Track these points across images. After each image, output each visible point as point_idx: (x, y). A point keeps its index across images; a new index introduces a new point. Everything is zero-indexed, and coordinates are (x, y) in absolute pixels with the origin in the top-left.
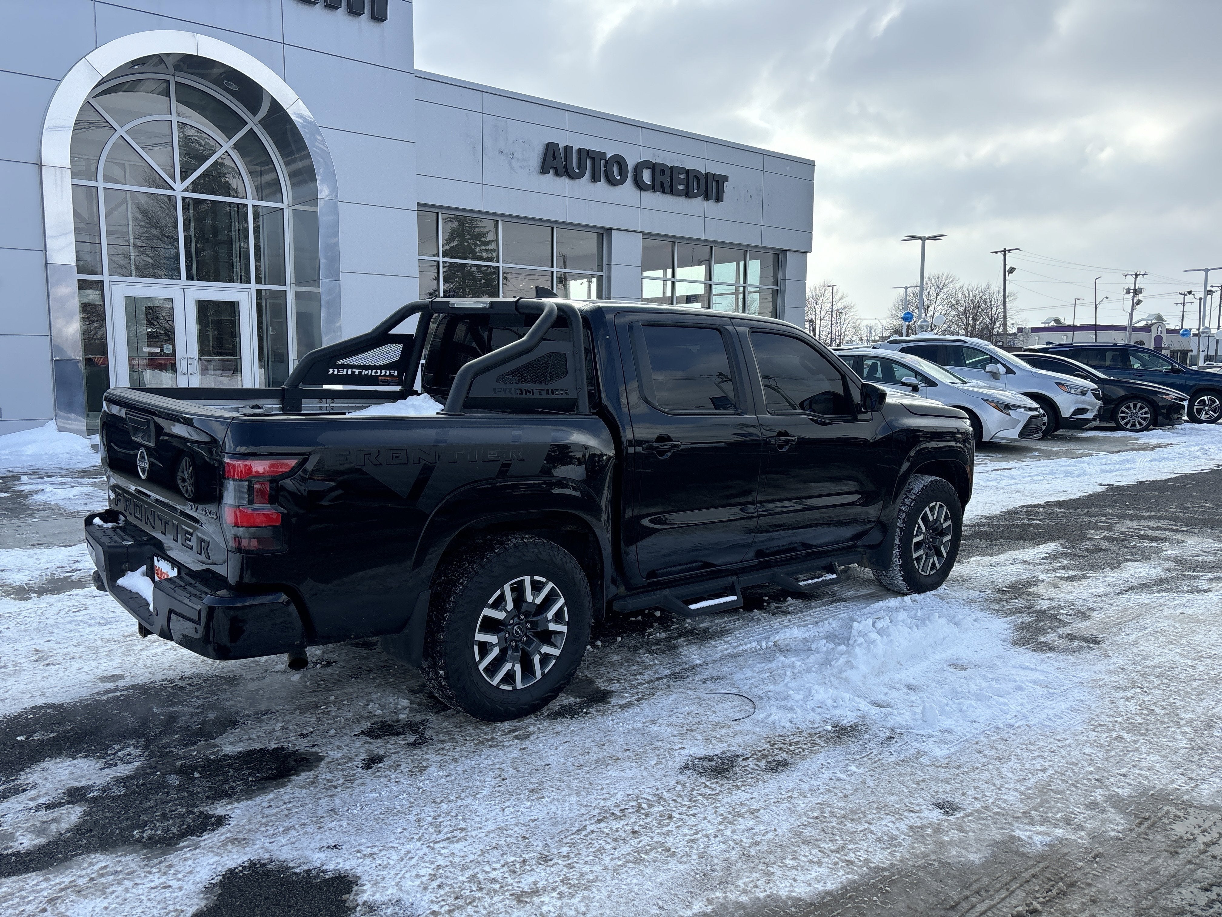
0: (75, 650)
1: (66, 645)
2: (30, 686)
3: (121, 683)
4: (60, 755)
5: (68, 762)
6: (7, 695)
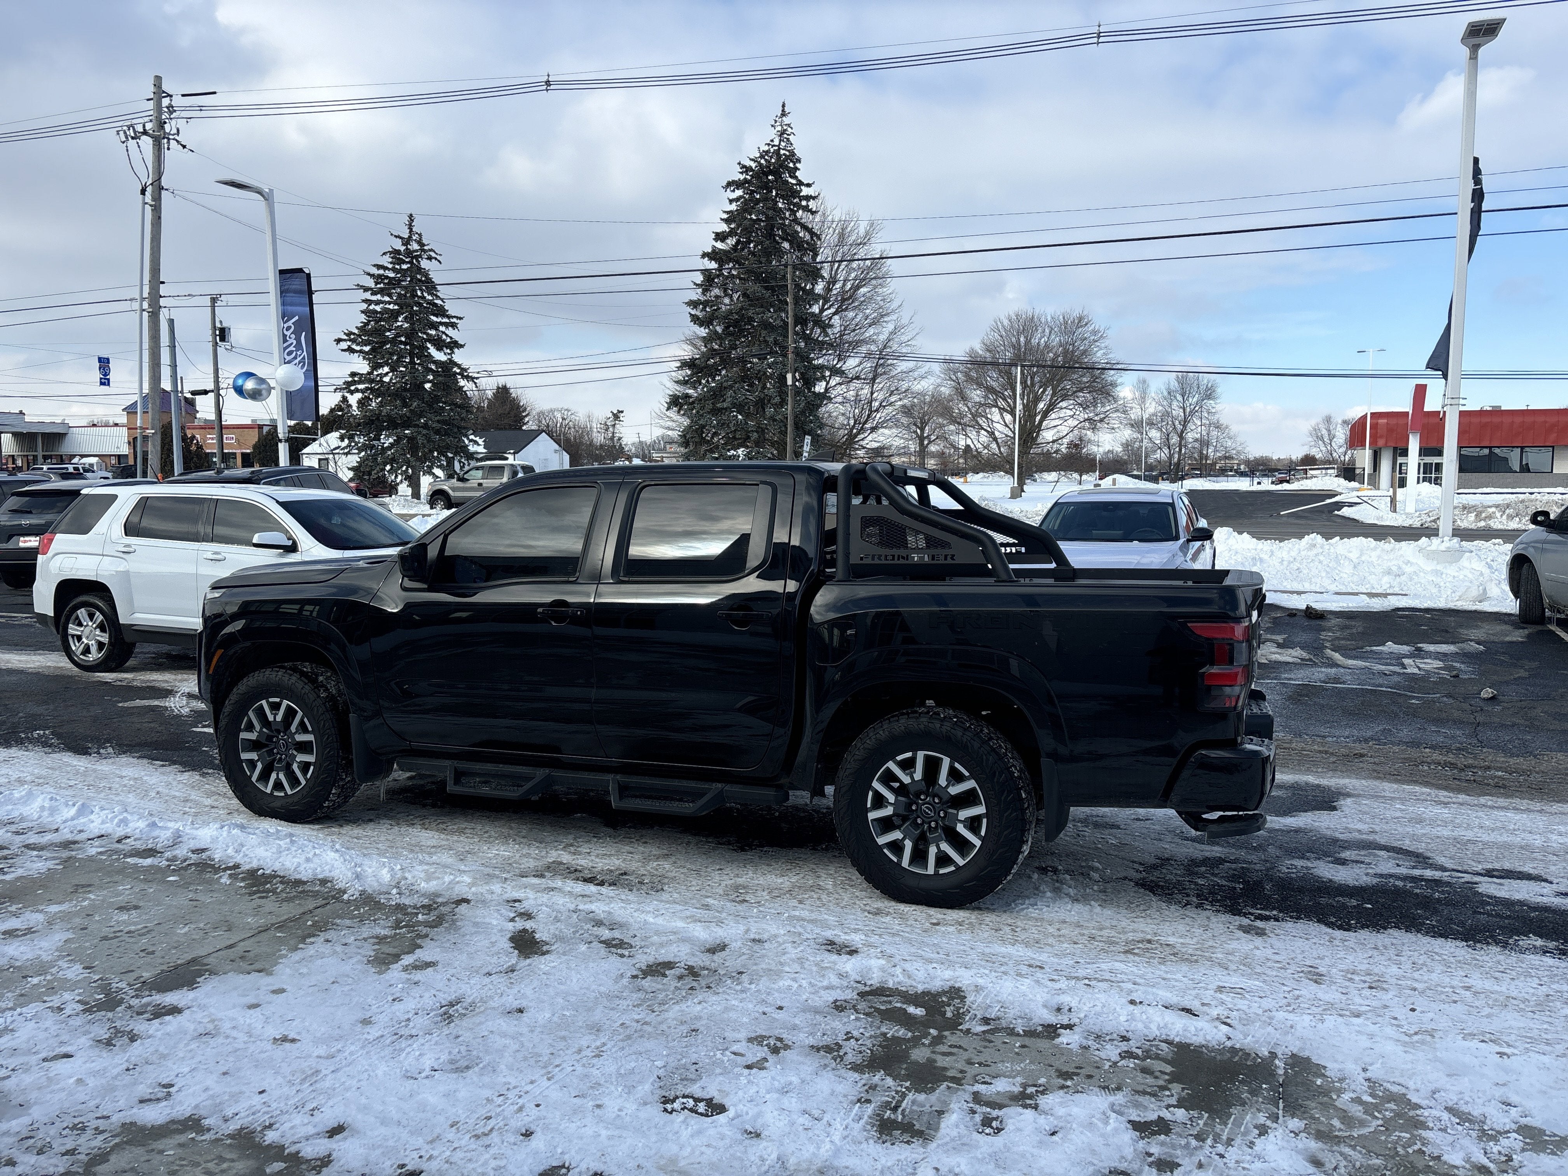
0: (1269, 972)
1: (1275, 979)
2: (1342, 954)
3: (1246, 921)
4: (1340, 885)
5: (1336, 879)
6: (1370, 953)
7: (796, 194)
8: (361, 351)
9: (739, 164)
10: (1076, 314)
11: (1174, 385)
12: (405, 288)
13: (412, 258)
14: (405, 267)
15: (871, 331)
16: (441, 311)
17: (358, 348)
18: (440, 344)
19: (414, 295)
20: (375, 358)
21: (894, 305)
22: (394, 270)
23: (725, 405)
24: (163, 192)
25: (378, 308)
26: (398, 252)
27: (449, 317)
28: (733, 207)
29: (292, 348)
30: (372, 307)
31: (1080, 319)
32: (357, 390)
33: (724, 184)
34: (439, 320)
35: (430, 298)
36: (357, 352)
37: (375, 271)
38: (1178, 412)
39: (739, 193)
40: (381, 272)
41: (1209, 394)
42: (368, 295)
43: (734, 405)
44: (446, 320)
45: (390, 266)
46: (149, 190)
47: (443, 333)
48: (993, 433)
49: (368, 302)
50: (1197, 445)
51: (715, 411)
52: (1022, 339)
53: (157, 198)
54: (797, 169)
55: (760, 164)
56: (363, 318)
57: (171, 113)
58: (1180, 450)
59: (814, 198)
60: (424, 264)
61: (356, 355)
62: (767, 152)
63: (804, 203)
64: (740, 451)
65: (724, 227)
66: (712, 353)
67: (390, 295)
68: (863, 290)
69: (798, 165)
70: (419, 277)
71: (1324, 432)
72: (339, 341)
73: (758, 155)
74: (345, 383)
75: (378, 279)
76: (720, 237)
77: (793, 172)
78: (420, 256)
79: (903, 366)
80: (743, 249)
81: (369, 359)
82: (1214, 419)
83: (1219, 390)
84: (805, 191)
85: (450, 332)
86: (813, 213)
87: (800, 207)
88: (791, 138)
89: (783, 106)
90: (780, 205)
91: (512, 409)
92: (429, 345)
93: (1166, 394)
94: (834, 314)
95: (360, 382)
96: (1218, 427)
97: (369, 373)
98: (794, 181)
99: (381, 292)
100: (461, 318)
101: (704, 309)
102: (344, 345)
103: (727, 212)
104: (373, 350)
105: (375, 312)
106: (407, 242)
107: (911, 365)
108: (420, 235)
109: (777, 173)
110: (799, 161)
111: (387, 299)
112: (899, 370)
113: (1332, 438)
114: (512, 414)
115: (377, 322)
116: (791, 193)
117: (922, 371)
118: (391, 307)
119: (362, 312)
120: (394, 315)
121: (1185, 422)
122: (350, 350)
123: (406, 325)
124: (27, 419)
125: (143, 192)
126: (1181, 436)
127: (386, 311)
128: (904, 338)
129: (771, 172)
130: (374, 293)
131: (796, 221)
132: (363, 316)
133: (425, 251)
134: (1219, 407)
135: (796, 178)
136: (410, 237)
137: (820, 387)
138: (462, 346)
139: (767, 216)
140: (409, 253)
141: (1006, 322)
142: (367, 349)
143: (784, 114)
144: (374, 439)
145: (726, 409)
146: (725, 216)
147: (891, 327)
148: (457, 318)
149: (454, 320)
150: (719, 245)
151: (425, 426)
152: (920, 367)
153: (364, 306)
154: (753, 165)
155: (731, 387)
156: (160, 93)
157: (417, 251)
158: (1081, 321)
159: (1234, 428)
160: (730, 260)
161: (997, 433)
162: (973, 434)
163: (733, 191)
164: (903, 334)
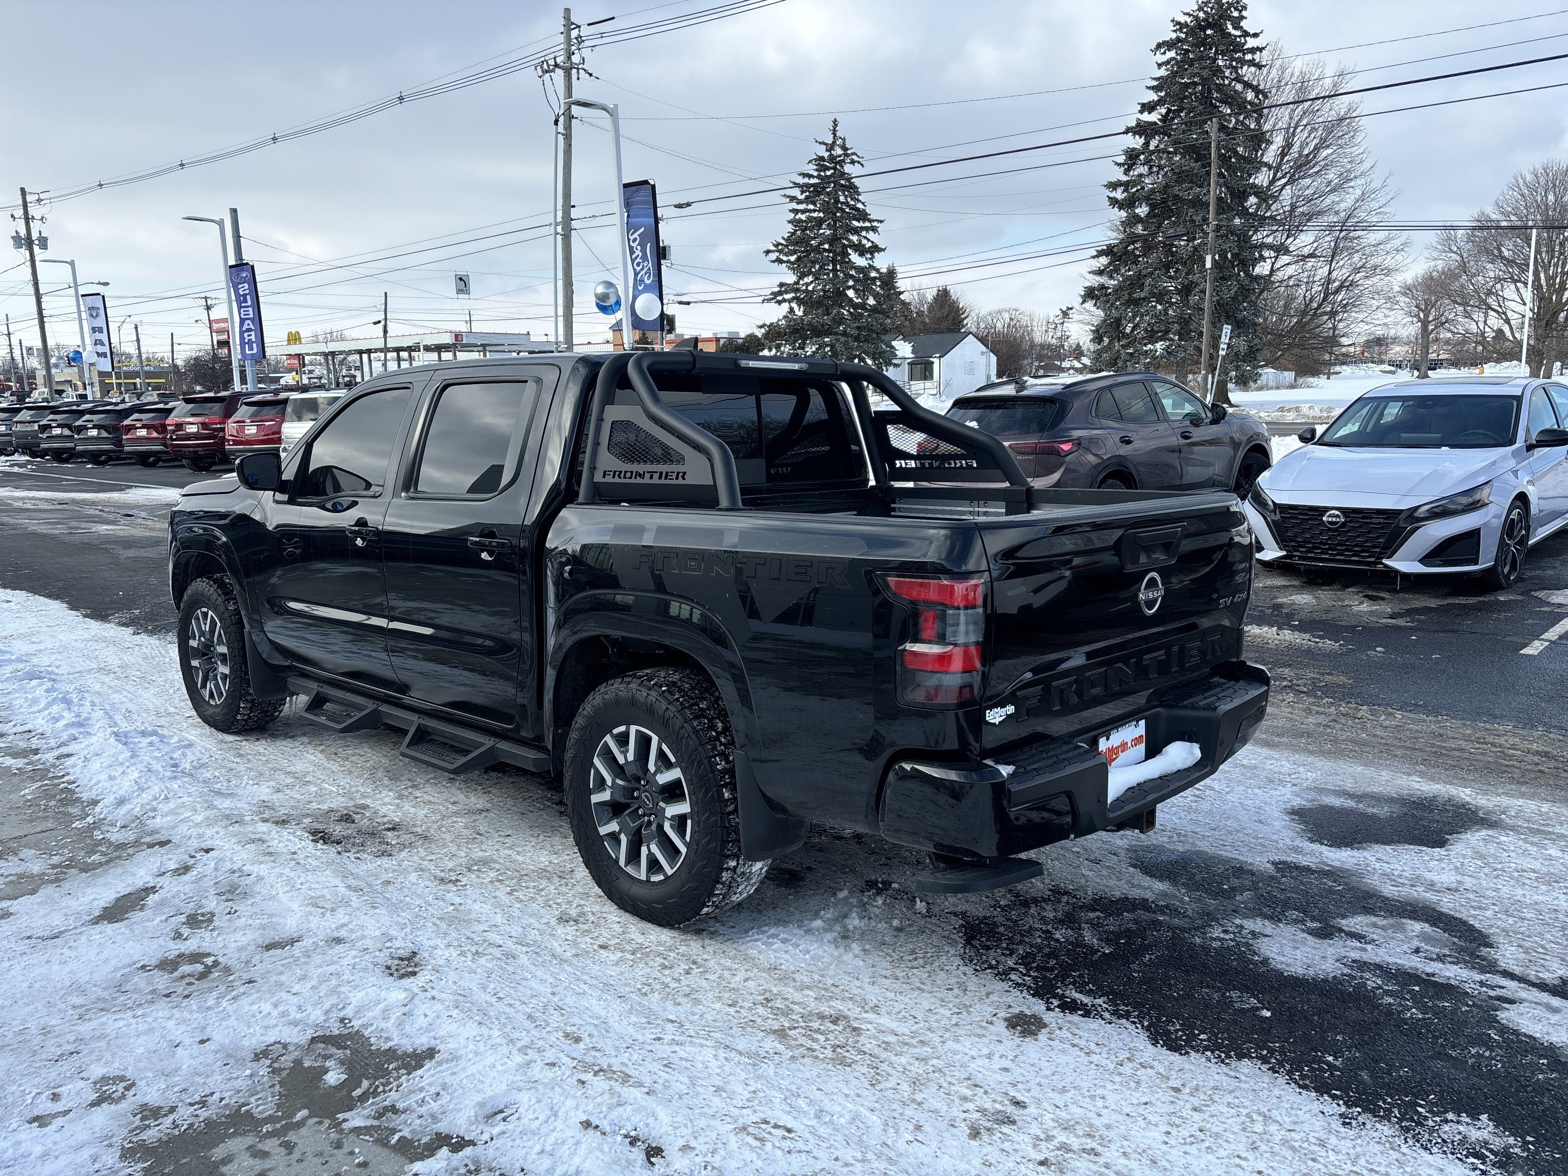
7: (1239, 47)
8: (788, 261)
9: (1173, 21)
12: (828, 194)
13: (836, 163)
14: (829, 173)
15: (1331, 199)
16: (863, 216)
17: (785, 258)
18: (861, 250)
19: (837, 201)
20: (801, 267)
21: (1366, 166)
22: (818, 177)
23: (1143, 295)
24: (573, 121)
25: (803, 217)
26: (822, 159)
27: (870, 221)
28: (1163, 72)
29: (638, 260)
30: (799, 216)
32: (784, 300)
33: (1154, 46)
34: (861, 224)
35: (852, 203)
36: (785, 262)
37: (801, 180)
39: (1172, 54)
40: (806, 180)
42: (794, 206)
44: (867, 224)
45: (815, 174)
46: (562, 119)
47: (865, 237)
48: (1505, 313)
49: (796, 211)
51: (1133, 302)
52: (1551, 197)
53: (568, 127)
54: (1242, 18)
55: (1197, 18)
56: (790, 228)
57: (580, 43)
59: (1261, 49)
60: (848, 168)
61: (784, 265)
63: (1249, 57)
64: (1158, 345)
65: (1153, 96)
66: (1132, 239)
67: (815, 204)
68: (1324, 153)
69: (1244, 13)
70: (843, 182)
72: (768, 252)
73: (1196, 7)
74: (772, 294)
75: (803, 188)
76: (1148, 107)
77: (1237, 22)
78: (843, 161)
79: (1373, 237)
80: (1173, 119)
81: (793, 269)
84: (1251, 43)
85: (871, 235)
87: (1242, 62)
90: (1220, 63)
91: (950, 312)
92: (850, 251)
94: (1285, 185)
95: (786, 292)
97: (797, 283)
98: (1238, 33)
99: (807, 200)
100: (881, 222)
101: (1124, 191)
102: (773, 256)
103: (1156, 79)
104: (799, 259)
105: (801, 221)
106: (830, 148)
107: (1381, 235)
108: (844, 140)
109: (1216, 26)
110: (1245, 8)
111: (811, 207)
112: (1368, 243)
114: (951, 317)
115: (803, 231)
116: (1233, 47)
117: (1397, 243)
118: (815, 215)
119: (789, 222)
120: (819, 222)
122: (779, 261)
123: (828, 232)
124: (533, 339)
125: (556, 122)
127: (810, 219)
128: (1375, 205)
129: (1209, 26)
130: (800, 202)
131: (1238, 79)
132: (790, 226)
133: (847, 155)
135: (1240, 28)
136: (834, 142)
137: (1262, 269)
138: (883, 250)
139: (1203, 78)
140: (832, 158)
141: (1529, 178)
142: (793, 258)
144: (799, 348)
145: (1144, 299)
146: (1153, 83)
147: (1358, 193)
148: (878, 221)
149: (875, 224)
150: (1147, 117)
151: (844, 333)
152: (1393, 238)
153: (791, 216)
154: (1188, 20)
155: (1151, 274)
156: (569, 25)
157: (840, 156)
160: (1157, 133)
161: (1510, 314)
162: (1479, 316)
163: (1164, 53)
164: (1373, 199)
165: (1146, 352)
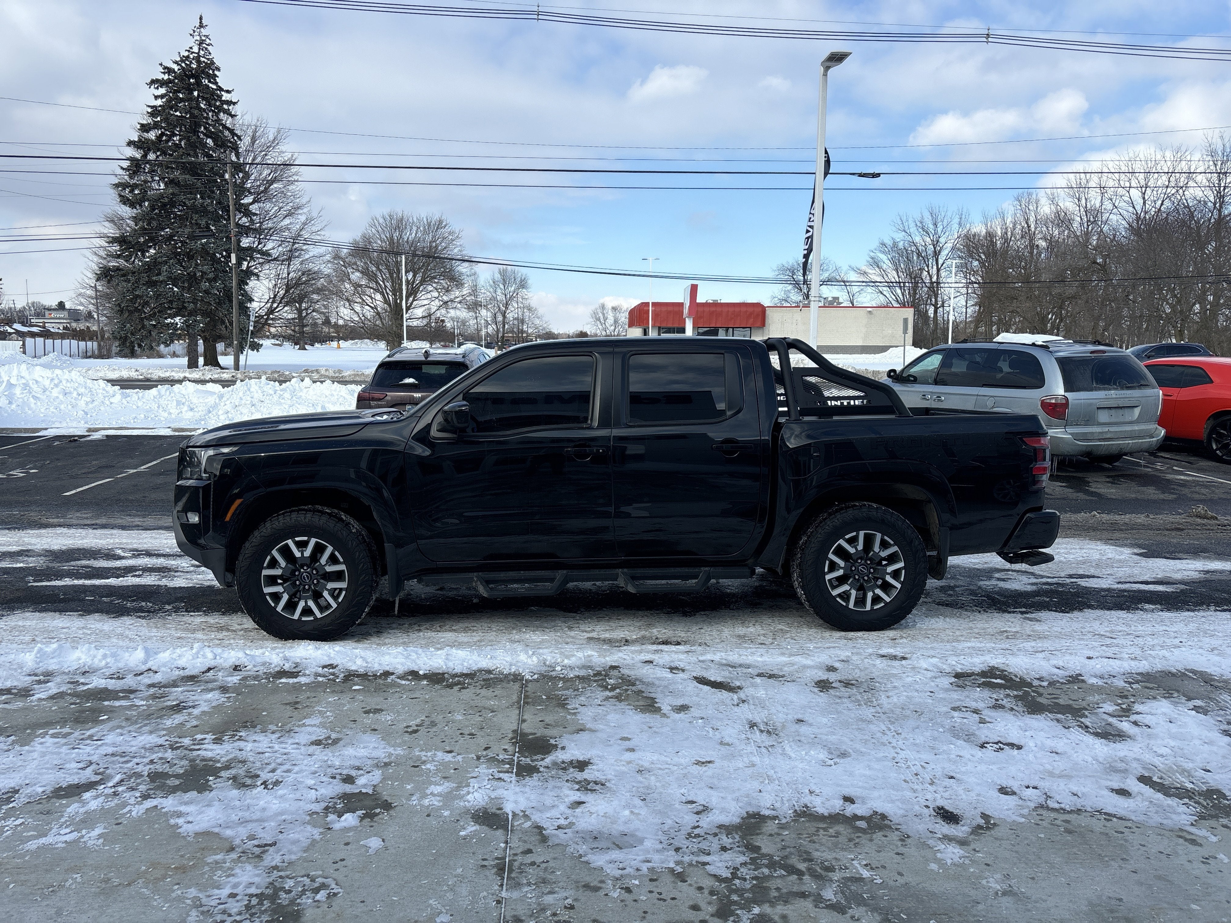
7: (216, 97)
9: (162, 64)
10: (436, 217)
11: (498, 276)
15: (287, 221)
21: (304, 200)
23: (161, 278)
28: (159, 102)
31: (441, 222)
33: (149, 81)
38: (500, 297)
39: (162, 91)
41: (523, 284)
43: (170, 278)
50: (516, 322)
51: (152, 284)
52: (395, 234)
54: (216, 76)
55: (182, 68)
58: (504, 326)
59: (234, 103)
62: (188, 57)
63: (225, 107)
64: (177, 319)
65: (148, 120)
66: (143, 231)
69: (217, 73)
71: (601, 315)
73: (179, 59)
76: (145, 128)
77: (213, 78)
80: (167, 141)
82: (526, 303)
83: (529, 282)
84: (226, 97)
86: (233, 116)
87: (221, 109)
88: (209, 48)
89: (201, 18)
90: (202, 106)
93: (491, 283)
96: (530, 309)
98: (214, 87)
101: (132, 191)
103: (152, 107)
109: (197, 77)
110: (217, 69)
112: (311, 254)
113: (605, 319)
116: (212, 96)
121: (507, 305)
126: (504, 316)
128: (314, 229)
129: (192, 76)
131: (218, 121)
134: (530, 295)
135: (216, 83)
139: (191, 114)
141: (382, 221)
143: (201, 26)
146: (150, 110)
147: (303, 218)
150: (145, 135)
154: (175, 67)
155: (166, 262)
158: (440, 224)
159: (541, 311)
160: (153, 149)
162: (358, 309)
163: (157, 88)
164: (313, 225)
165: (168, 324)
